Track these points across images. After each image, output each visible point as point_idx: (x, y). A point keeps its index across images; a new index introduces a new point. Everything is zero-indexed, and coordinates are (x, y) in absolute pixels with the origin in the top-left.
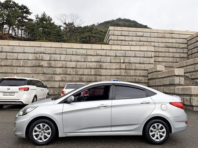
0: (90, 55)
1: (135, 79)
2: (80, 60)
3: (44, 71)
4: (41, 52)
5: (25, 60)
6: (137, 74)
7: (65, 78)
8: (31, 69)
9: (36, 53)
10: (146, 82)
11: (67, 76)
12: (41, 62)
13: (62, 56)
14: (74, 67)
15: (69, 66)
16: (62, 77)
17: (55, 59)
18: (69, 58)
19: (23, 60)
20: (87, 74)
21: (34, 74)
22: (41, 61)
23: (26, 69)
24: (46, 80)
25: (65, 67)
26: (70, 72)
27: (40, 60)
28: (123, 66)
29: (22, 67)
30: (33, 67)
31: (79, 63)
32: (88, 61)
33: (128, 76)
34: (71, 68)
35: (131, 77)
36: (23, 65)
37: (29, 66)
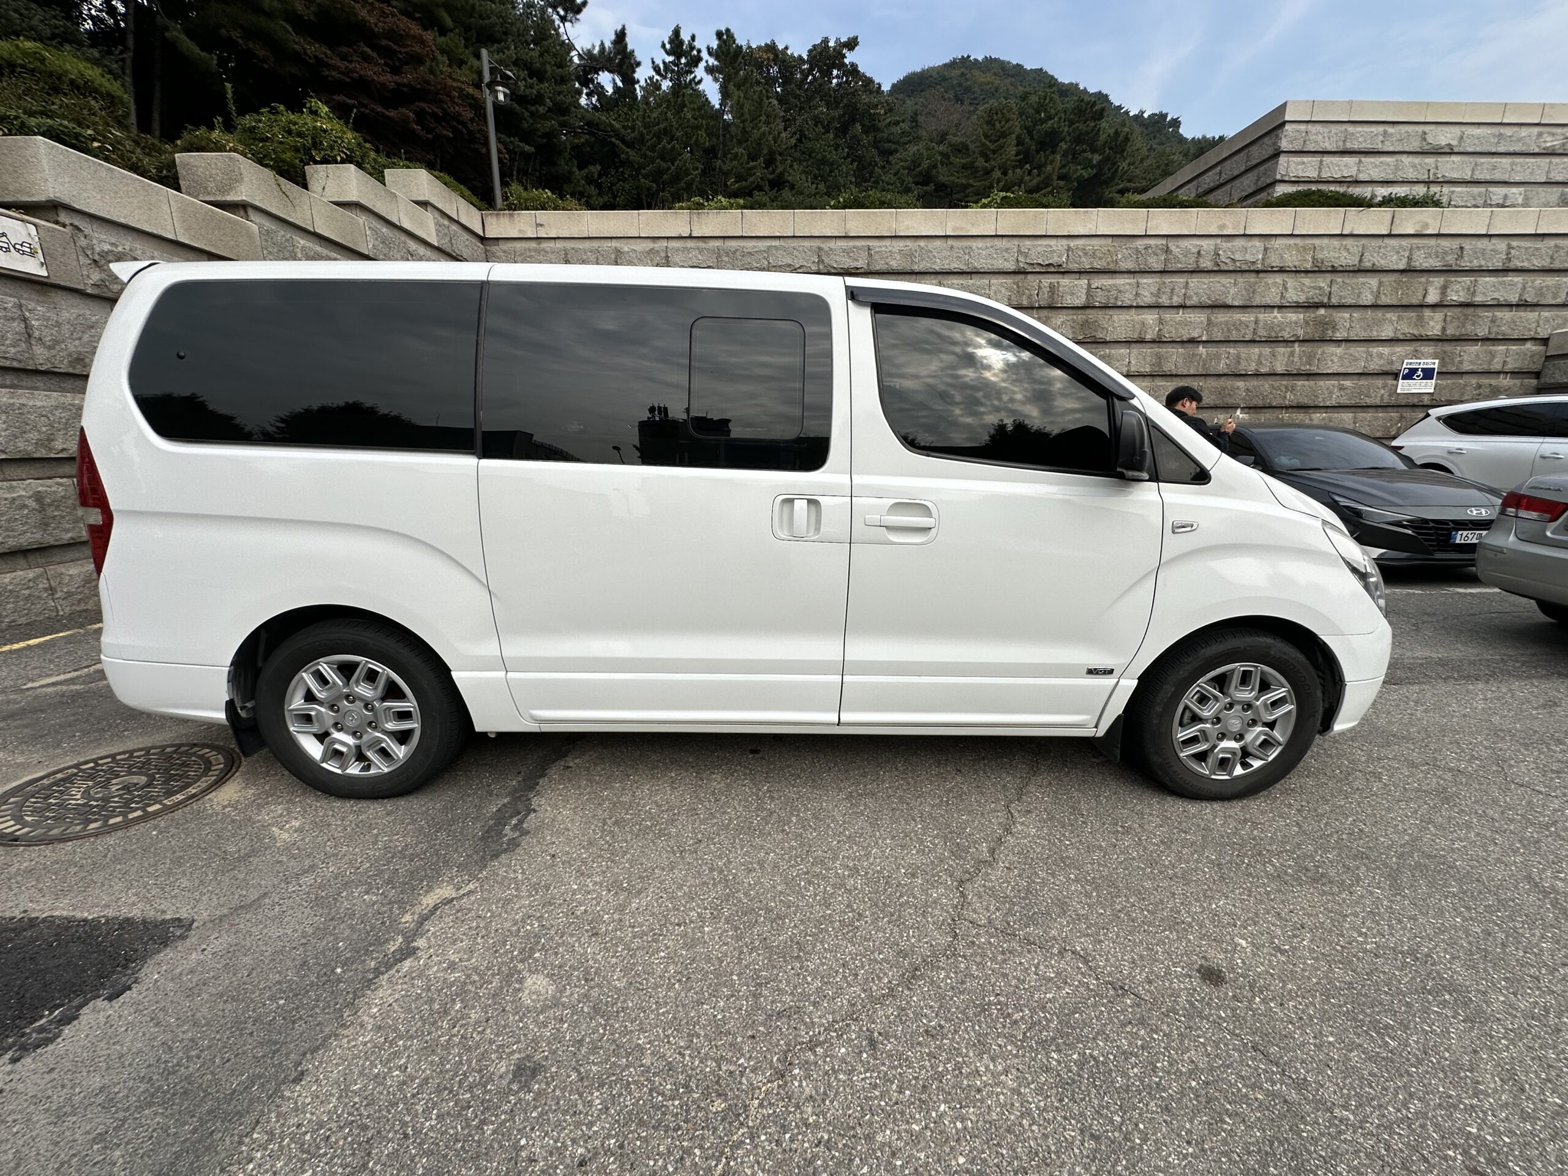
0: (1282, 271)
2: (1229, 301)
4: (1048, 266)
6: (1490, 362)
9: (1026, 273)
13: (1145, 280)
14: (1194, 336)
15: (1174, 335)
17: (1111, 301)
18: (1177, 290)
20: (1252, 368)
22: (1045, 312)
25: (1154, 342)
27: (1040, 307)
28: (1434, 324)
31: (1221, 317)
32: (1268, 301)
34: (1183, 342)
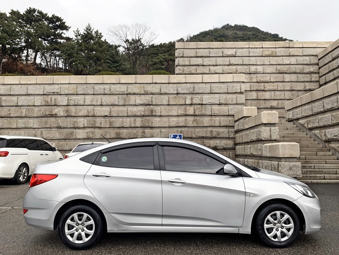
0: (134, 94)
1: (212, 132)
2: (117, 103)
3: (58, 123)
4: (54, 93)
5: (29, 107)
6: (215, 123)
7: (93, 134)
8: (38, 121)
9: (46, 95)
10: (232, 136)
11: (97, 130)
12: (54, 109)
13: (87, 97)
14: (106, 114)
15: (98, 114)
16: (87, 133)
17: (76, 103)
18: (99, 100)
19: (26, 107)
20: (128, 125)
21: (44, 129)
22: (55, 107)
23: (31, 120)
24: (63, 137)
25: (92, 116)
26: (101, 123)
27: (52, 105)
28: (191, 111)
29: (26, 118)
30: (43, 118)
31: (115, 109)
32: (131, 103)
33: (200, 128)
34: (102, 116)
35: (205, 129)
36: (26, 115)
37: (35, 115)
